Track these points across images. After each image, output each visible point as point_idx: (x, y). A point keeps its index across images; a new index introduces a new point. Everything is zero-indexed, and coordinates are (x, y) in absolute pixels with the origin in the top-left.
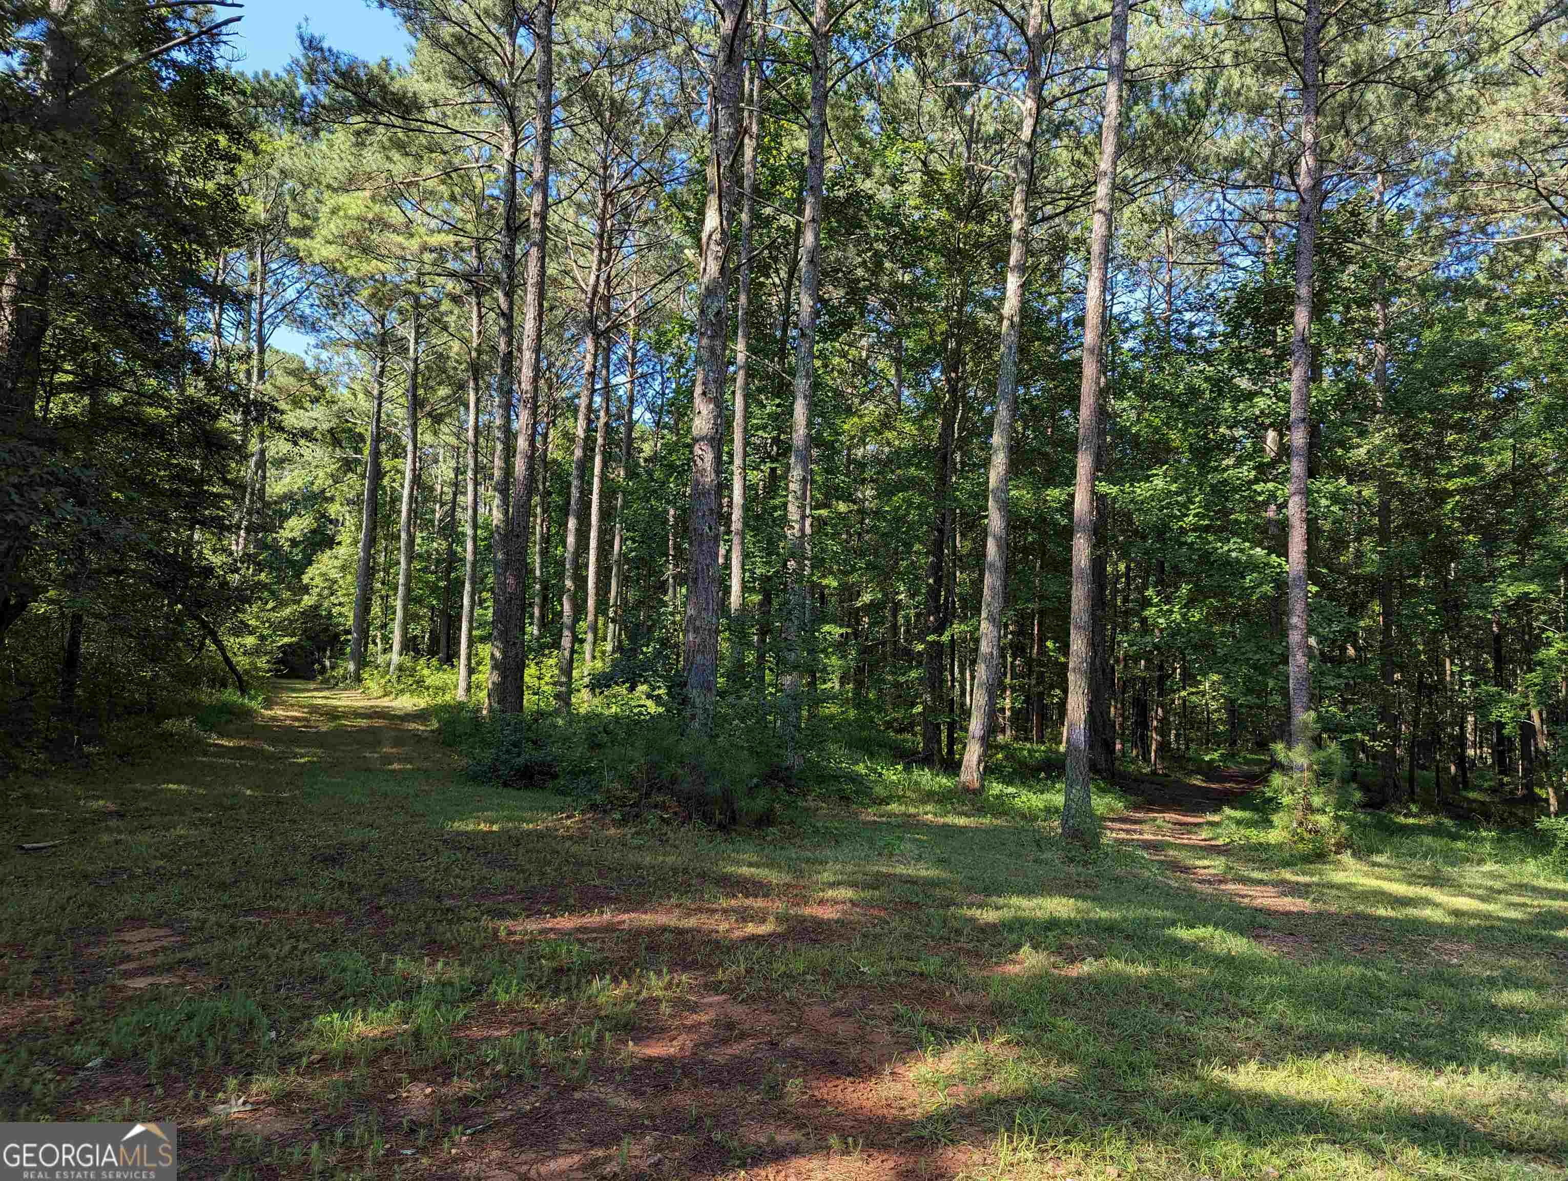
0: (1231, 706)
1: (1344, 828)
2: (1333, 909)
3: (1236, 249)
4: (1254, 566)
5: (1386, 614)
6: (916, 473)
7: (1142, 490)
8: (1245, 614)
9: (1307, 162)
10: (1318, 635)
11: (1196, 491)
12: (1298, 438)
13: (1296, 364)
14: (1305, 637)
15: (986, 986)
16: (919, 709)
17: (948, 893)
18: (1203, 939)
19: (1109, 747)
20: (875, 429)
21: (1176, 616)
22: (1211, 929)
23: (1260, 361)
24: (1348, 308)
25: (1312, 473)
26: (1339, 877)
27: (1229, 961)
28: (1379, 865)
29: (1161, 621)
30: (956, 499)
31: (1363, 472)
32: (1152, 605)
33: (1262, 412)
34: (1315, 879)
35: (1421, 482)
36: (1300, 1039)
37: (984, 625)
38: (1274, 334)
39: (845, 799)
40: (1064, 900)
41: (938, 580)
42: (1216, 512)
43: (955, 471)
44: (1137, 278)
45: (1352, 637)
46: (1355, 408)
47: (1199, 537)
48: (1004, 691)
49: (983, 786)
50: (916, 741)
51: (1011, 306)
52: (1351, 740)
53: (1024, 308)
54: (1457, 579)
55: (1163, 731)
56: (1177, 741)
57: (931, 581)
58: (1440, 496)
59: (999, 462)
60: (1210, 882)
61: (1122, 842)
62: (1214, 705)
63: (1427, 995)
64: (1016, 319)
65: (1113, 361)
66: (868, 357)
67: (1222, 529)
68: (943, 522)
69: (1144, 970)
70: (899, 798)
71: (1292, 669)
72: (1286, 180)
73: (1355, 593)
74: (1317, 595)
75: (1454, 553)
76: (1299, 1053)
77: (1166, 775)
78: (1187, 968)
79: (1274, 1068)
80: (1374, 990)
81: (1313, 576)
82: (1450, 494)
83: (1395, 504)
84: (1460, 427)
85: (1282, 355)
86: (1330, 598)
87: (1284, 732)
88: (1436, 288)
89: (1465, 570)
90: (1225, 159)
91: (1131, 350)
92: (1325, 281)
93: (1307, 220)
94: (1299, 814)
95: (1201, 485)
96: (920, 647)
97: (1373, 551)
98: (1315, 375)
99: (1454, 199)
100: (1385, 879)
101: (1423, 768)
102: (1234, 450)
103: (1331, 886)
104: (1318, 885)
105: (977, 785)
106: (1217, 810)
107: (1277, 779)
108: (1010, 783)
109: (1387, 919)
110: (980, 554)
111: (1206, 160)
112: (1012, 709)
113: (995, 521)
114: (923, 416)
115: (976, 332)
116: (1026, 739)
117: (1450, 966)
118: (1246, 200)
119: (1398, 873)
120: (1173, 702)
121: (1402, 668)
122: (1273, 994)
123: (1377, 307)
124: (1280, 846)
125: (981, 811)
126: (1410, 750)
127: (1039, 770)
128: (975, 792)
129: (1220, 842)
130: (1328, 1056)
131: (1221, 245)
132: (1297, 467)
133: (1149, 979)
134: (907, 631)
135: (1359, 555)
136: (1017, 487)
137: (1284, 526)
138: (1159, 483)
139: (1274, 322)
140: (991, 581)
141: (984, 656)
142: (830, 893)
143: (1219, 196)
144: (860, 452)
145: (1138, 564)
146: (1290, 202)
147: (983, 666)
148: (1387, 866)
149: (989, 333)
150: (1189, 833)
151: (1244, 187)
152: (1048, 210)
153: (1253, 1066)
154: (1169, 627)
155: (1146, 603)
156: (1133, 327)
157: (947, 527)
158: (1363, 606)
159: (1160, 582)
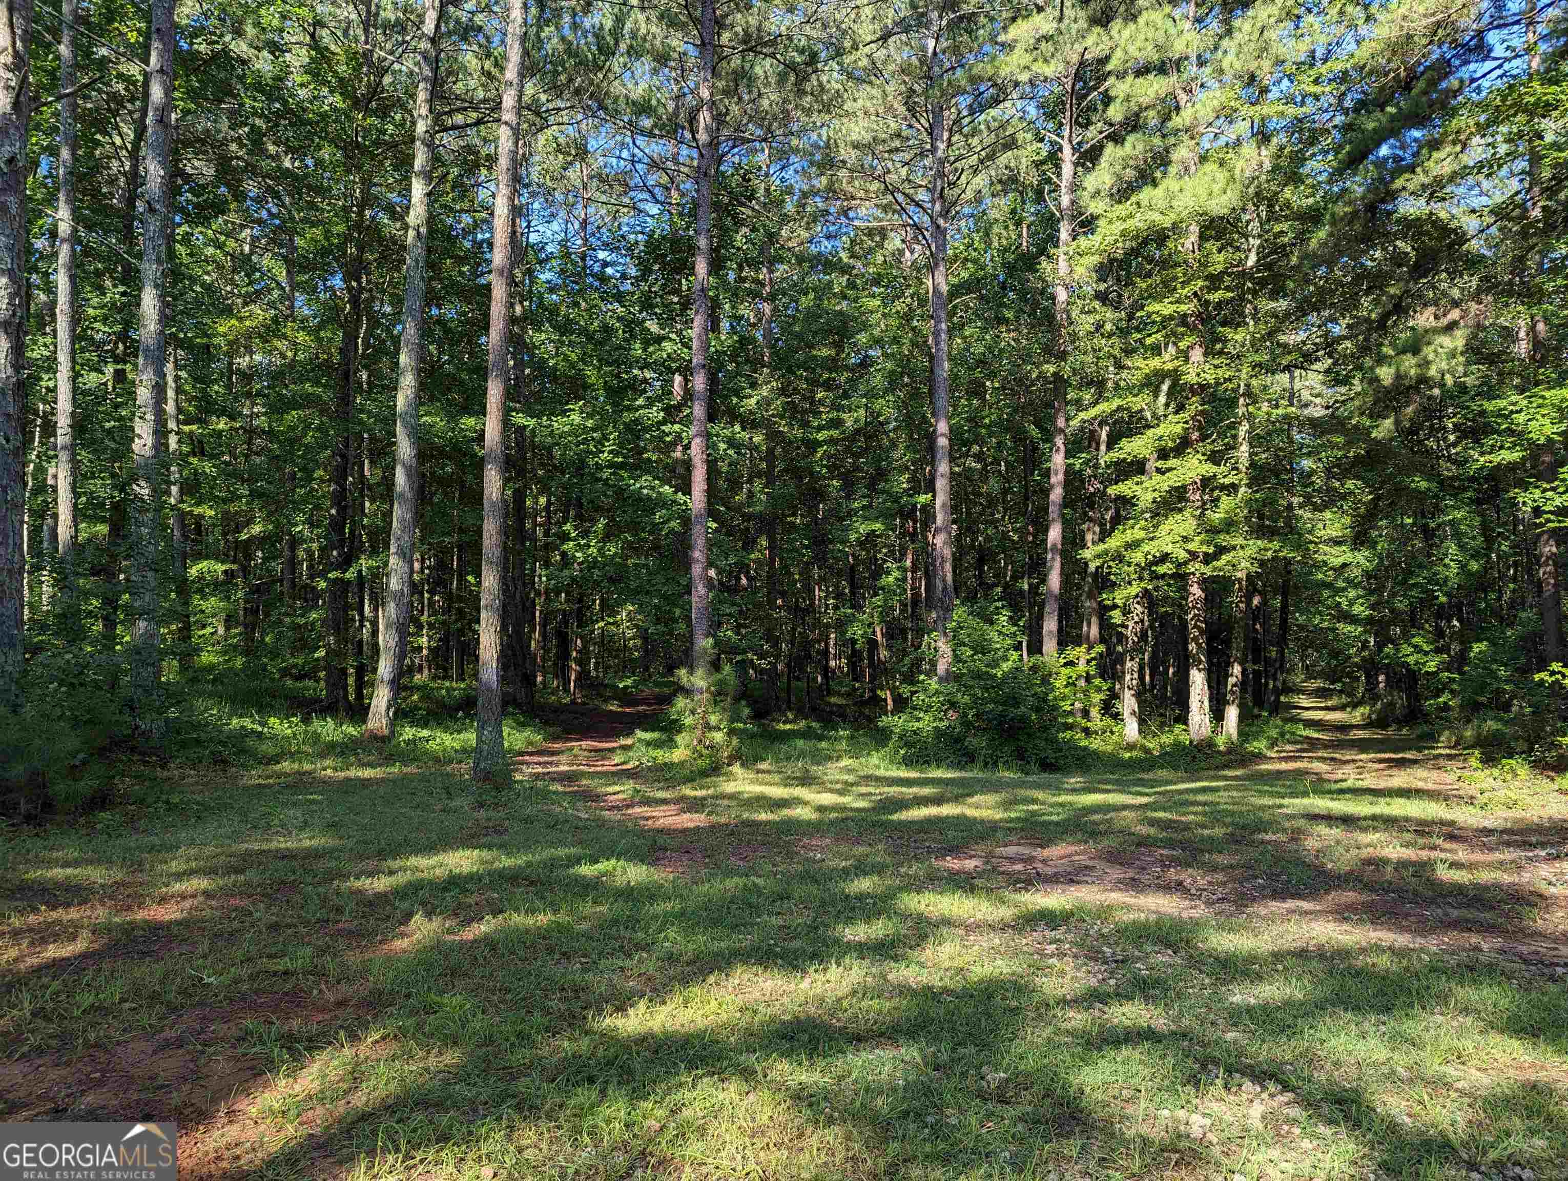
0: (643, 635)
1: (735, 741)
2: (723, 820)
3: (645, 196)
4: (662, 502)
5: (771, 548)
6: (310, 390)
7: (559, 424)
8: (656, 547)
9: (705, 117)
10: (717, 568)
11: (610, 428)
12: (699, 382)
13: (697, 313)
14: (705, 569)
15: (365, 971)
16: (321, 653)
17: (333, 864)
18: (605, 874)
19: (529, 680)
20: (260, 336)
21: (593, 551)
22: (613, 861)
23: (667, 306)
24: (741, 268)
25: (712, 417)
26: (730, 787)
27: (628, 894)
28: (763, 772)
29: (578, 555)
30: (361, 422)
31: (754, 421)
32: (570, 539)
33: (669, 355)
34: (711, 792)
35: (798, 433)
36: (688, 964)
37: (393, 560)
38: (680, 284)
39: (222, 763)
40: (468, 853)
41: (342, 510)
42: (630, 450)
43: (360, 390)
44: (553, 209)
45: (743, 567)
46: (747, 361)
47: (613, 474)
48: (420, 627)
49: (392, 732)
50: (319, 688)
51: (417, 215)
52: (743, 661)
53: (431, 219)
54: (824, 518)
55: (582, 662)
56: (596, 669)
57: (333, 511)
58: (813, 446)
59: (408, 382)
60: (618, 808)
61: (537, 776)
62: (630, 634)
63: (796, 895)
64: (423, 230)
65: (530, 291)
66: (252, 252)
67: (636, 467)
68: (347, 446)
69: (543, 919)
70: (292, 755)
71: (694, 599)
72: (688, 135)
73: (747, 529)
74: (716, 531)
75: (820, 494)
76: (685, 981)
77: (584, 704)
78: (587, 908)
79: (664, 1003)
80: (754, 899)
81: (712, 513)
82: (819, 444)
83: (779, 450)
84: (828, 386)
85: (685, 305)
86: (728, 534)
87: (687, 659)
88: (810, 261)
89: (830, 510)
90: (634, 103)
91: (549, 282)
92: (721, 238)
93: (706, 175)
94: (698, 733)
95: (615, 422)
96: (323, 585)
97: (761, 492)
98: (714, 326)
99: (824, 180)
100: (766, 784)
101: (798, 679)
102: (645, 391)
103: (723, 796)
104: (712, 797)
105: (386, 732)
106: (629, 733)
107: (681, 702)
108: (424, 725)
109: (767, 823)
110: (388, 482)
111: (616, 99)
112: (429, 648)
113: (405, 448)
114: (321, 326)
115: (381, 239)
116: (445, 678)
117: (814, 861)
118: (656, 148)
119: (777, 778)
120: (593, 632)
121: (783, 594)
122: (667, 920)
123: (765, 270)
124: (682, 763)
125: (389, 759)
126: (788, 665)
127: (457, 710)
128: (384, 739)
129: (630, 766)
130: (712, 979)
131: (631, 189)
132: (698, 410)
133: (549, 929)
134: (311, 567)
135: (751, 495)
136: (428, 413)
137: (688, 465)
138: (576, 418)
139: (678, 271)
140: (400, 513)
141: (395, 594)
142: (177, 887)
143: (628, 140)
144: (243, 362)
145: (559, 499)
146: (692, 159)
147: (392, 605)
148: (769, 772)
149: (395, 243)
150: (603, 759)
151: (651, 135)
152: (459, 119)
153: (642, 1005)
154: (586, 560)
155: (565, 537)
156: (547, 260)
157: (352, 452)
158: (754, 542)
159: (579, 517)
